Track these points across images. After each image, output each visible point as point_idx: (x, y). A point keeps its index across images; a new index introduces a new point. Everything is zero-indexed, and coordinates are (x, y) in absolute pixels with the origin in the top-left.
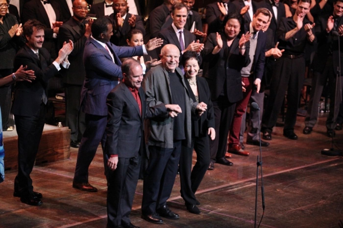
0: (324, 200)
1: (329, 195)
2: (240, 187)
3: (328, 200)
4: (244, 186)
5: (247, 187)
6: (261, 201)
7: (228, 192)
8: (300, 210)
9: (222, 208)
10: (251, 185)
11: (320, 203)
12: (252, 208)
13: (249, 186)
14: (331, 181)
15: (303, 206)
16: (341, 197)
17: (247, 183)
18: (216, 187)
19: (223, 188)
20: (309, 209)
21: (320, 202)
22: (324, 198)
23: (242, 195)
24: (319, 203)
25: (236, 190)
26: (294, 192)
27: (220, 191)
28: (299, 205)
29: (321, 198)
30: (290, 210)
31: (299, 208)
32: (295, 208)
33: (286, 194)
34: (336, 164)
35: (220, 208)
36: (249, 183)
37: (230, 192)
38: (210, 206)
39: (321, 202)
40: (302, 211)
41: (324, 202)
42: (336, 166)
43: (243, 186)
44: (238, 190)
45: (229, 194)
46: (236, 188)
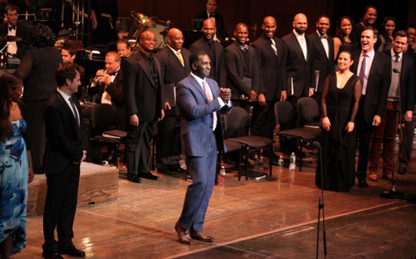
0: (385, 246)
1: (391, 241)
2: (297, 231)
3: (389, 245)
4: (302, 230)
5: (304, 231)
7: (284, 236)
8: (360, 256)
9: (279, 253)
10: (308, 229)
11: (382, 249)
13: (306, 231)
14: (392, 226)
15: (364, 251)
16: (403, 243)
17: (304, 227)
18: (272, 230)
19: (280, 232)
20: (370, 255)
21: (381, 247)
22: (385, 243)
23: (299, 239)
24: (380, 249)
25: (293, 234)
26: (354, 236)
27: (276, 236)
28: (359, 251)
29: (382, 243)
30: (350, 256)
31: (360, 254)
32: (355, 254)
33: (345, 239)
34: (397, 208)
35: (276, 253)
36: (306, 227)
37: (287, 236)
38: (266, 252)
39: (383, 247)
40: (363, 257)
41: (385, 247)
42: (396, 210)
43: (300, 230)
44: (295, 234)
45: (285, 238)
46: (292, 232)
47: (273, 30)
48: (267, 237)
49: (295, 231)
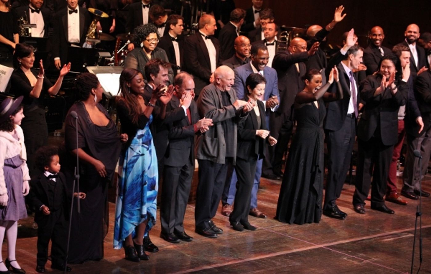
2: (396, 237)
5: (403, 238)
6: (419, 253)
7: (383, 242)
9: (377, 257)
10: (408, 236)
12: (408, 259)
13: (406, 238)
17: (404, 234)
18: (372, 235)
19: (379, 237)
23: (398, 245)
27: (375, 240)
35: (374, 258)
36: (406, 233)
37: (386, 241)
38: (364, 255)
43: (400, 236)
44: (394, 240)
45: (384, 244)
46: (392, 238)
47: (380, 39)
48: (366, 241)
49: (394, 237)
